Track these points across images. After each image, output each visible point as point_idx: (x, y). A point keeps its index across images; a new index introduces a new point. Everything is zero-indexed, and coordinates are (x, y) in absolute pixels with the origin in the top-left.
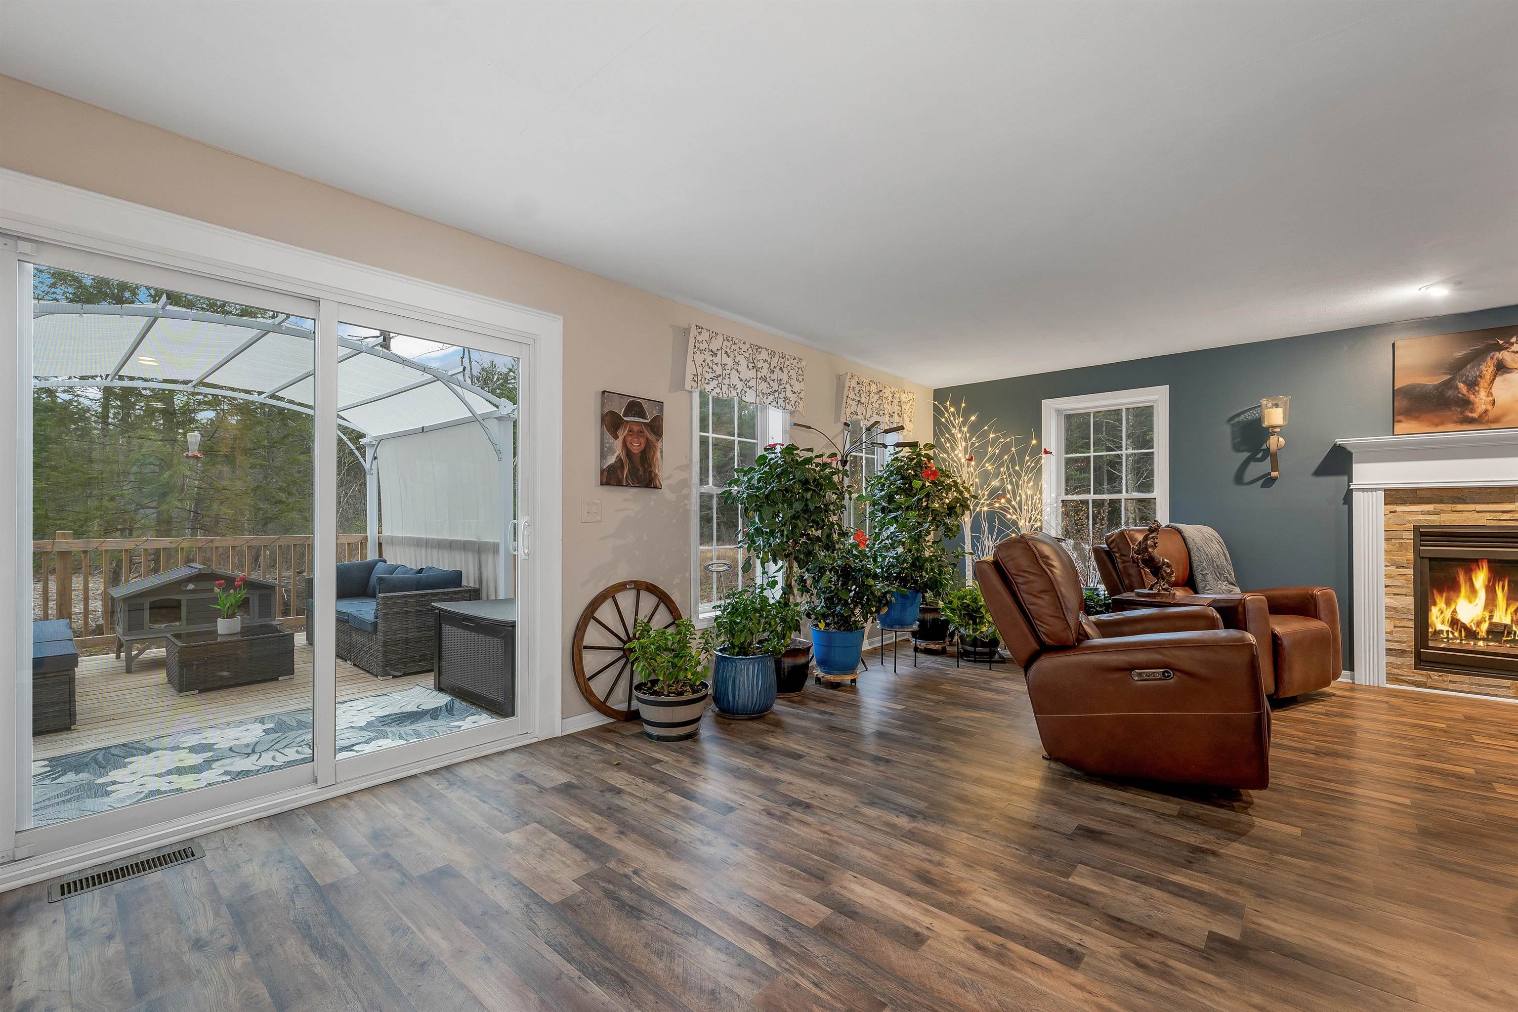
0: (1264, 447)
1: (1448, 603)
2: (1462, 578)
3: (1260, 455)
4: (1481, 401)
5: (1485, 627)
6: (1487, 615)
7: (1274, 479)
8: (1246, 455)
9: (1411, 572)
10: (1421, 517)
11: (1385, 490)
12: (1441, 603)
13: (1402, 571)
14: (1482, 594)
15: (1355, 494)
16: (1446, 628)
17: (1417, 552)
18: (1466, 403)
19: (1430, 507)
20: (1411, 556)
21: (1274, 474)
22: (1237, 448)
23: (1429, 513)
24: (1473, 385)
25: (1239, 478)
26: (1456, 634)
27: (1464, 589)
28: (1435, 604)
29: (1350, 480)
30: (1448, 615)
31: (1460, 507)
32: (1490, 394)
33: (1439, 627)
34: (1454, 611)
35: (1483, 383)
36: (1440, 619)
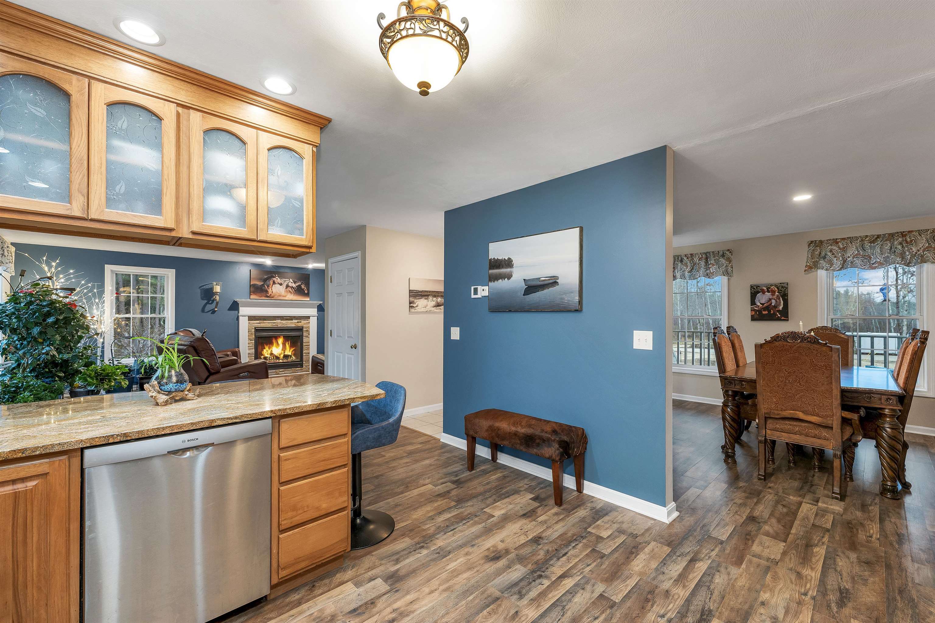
0: (212, 299)
1: (269, 348)
2: (274, 341)
3: (210, 302)
4: (270, 291)
5: (282, 356)
6: (283, 352)
7: (216, 311)
8: (206, 301)
9: (254, 342)
10: (256, 325)
11: (248, 316)
12: (267, 348)
13: (252, 341)
14: (281, 346)
15: (240, 318)
16: (269, 356)
17: (255, 335)
18: (267, 292)
19: (258, 322)
20: (254, 337)
21: (216, 309)
22: (202, 299)
23: (258, 323)
24: (268, 286)
25: (203, 310)
26: (272, 358)
27: (275, 344)
28: (265, 348)
29: (238, 313)
30: (269, 352)
31: (265, 322)
32: (272, 290)
33: (266, 355)
34: (272, 351)
35: (270, 286)
36: (267, 353)
